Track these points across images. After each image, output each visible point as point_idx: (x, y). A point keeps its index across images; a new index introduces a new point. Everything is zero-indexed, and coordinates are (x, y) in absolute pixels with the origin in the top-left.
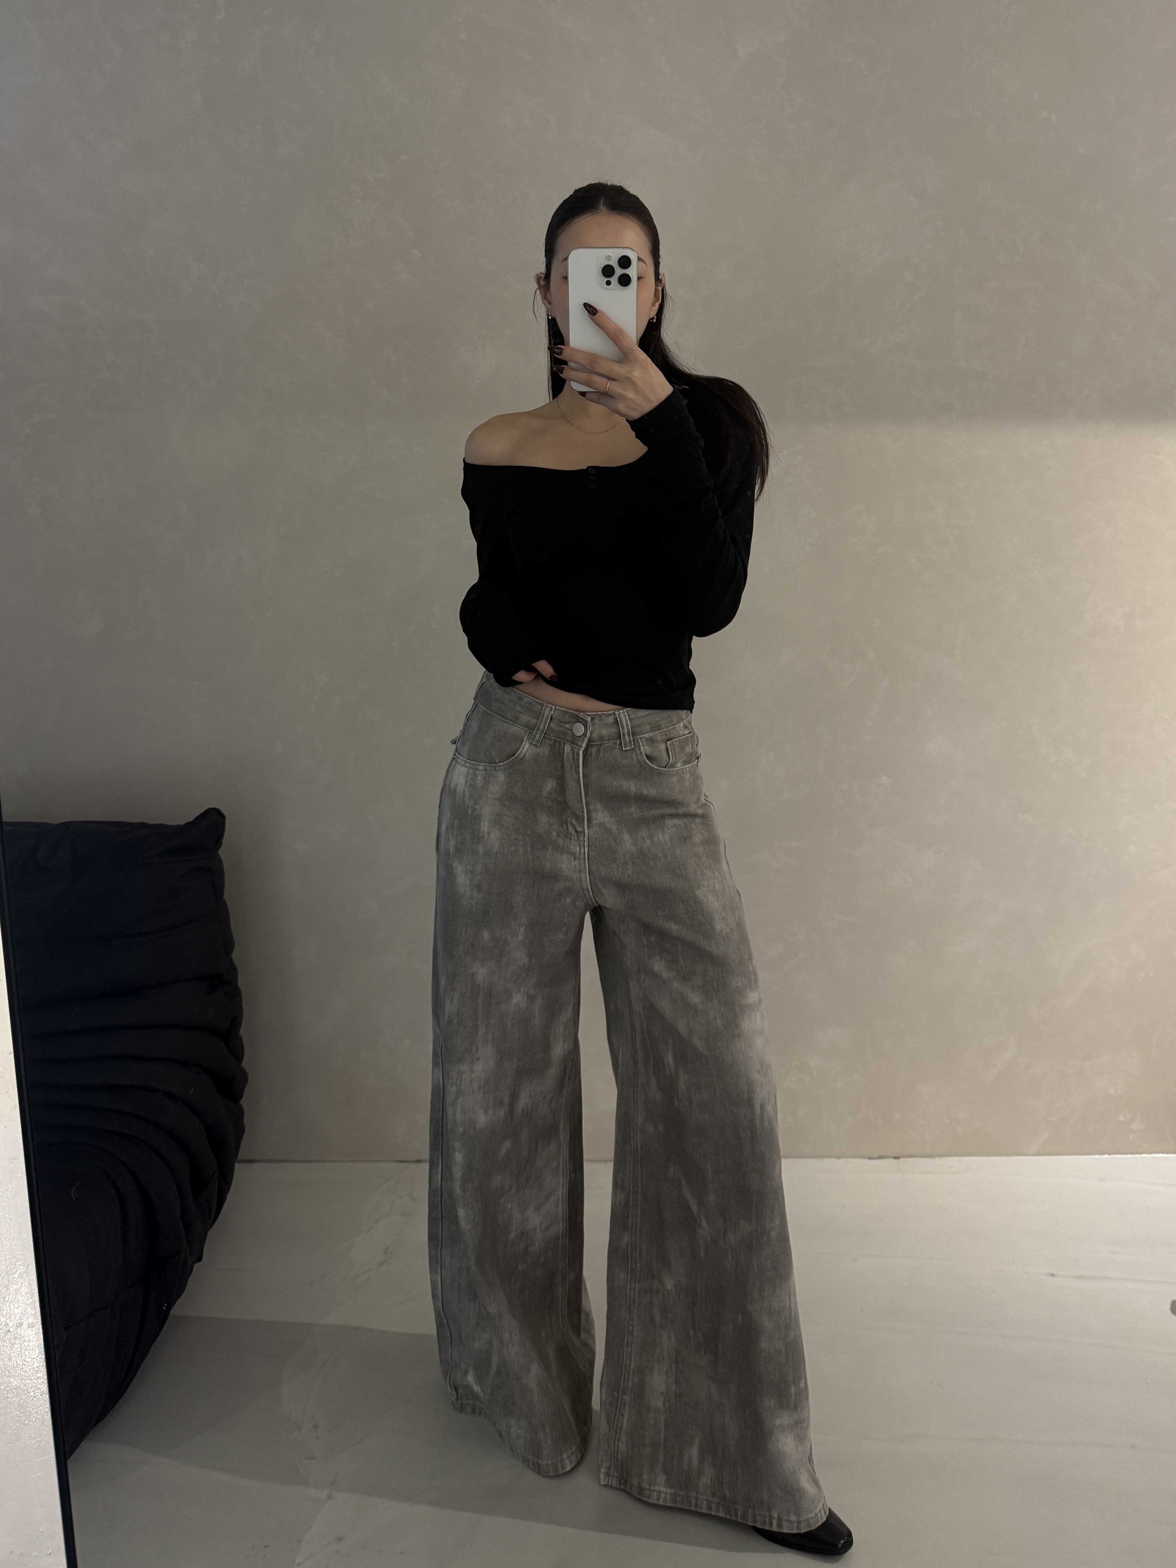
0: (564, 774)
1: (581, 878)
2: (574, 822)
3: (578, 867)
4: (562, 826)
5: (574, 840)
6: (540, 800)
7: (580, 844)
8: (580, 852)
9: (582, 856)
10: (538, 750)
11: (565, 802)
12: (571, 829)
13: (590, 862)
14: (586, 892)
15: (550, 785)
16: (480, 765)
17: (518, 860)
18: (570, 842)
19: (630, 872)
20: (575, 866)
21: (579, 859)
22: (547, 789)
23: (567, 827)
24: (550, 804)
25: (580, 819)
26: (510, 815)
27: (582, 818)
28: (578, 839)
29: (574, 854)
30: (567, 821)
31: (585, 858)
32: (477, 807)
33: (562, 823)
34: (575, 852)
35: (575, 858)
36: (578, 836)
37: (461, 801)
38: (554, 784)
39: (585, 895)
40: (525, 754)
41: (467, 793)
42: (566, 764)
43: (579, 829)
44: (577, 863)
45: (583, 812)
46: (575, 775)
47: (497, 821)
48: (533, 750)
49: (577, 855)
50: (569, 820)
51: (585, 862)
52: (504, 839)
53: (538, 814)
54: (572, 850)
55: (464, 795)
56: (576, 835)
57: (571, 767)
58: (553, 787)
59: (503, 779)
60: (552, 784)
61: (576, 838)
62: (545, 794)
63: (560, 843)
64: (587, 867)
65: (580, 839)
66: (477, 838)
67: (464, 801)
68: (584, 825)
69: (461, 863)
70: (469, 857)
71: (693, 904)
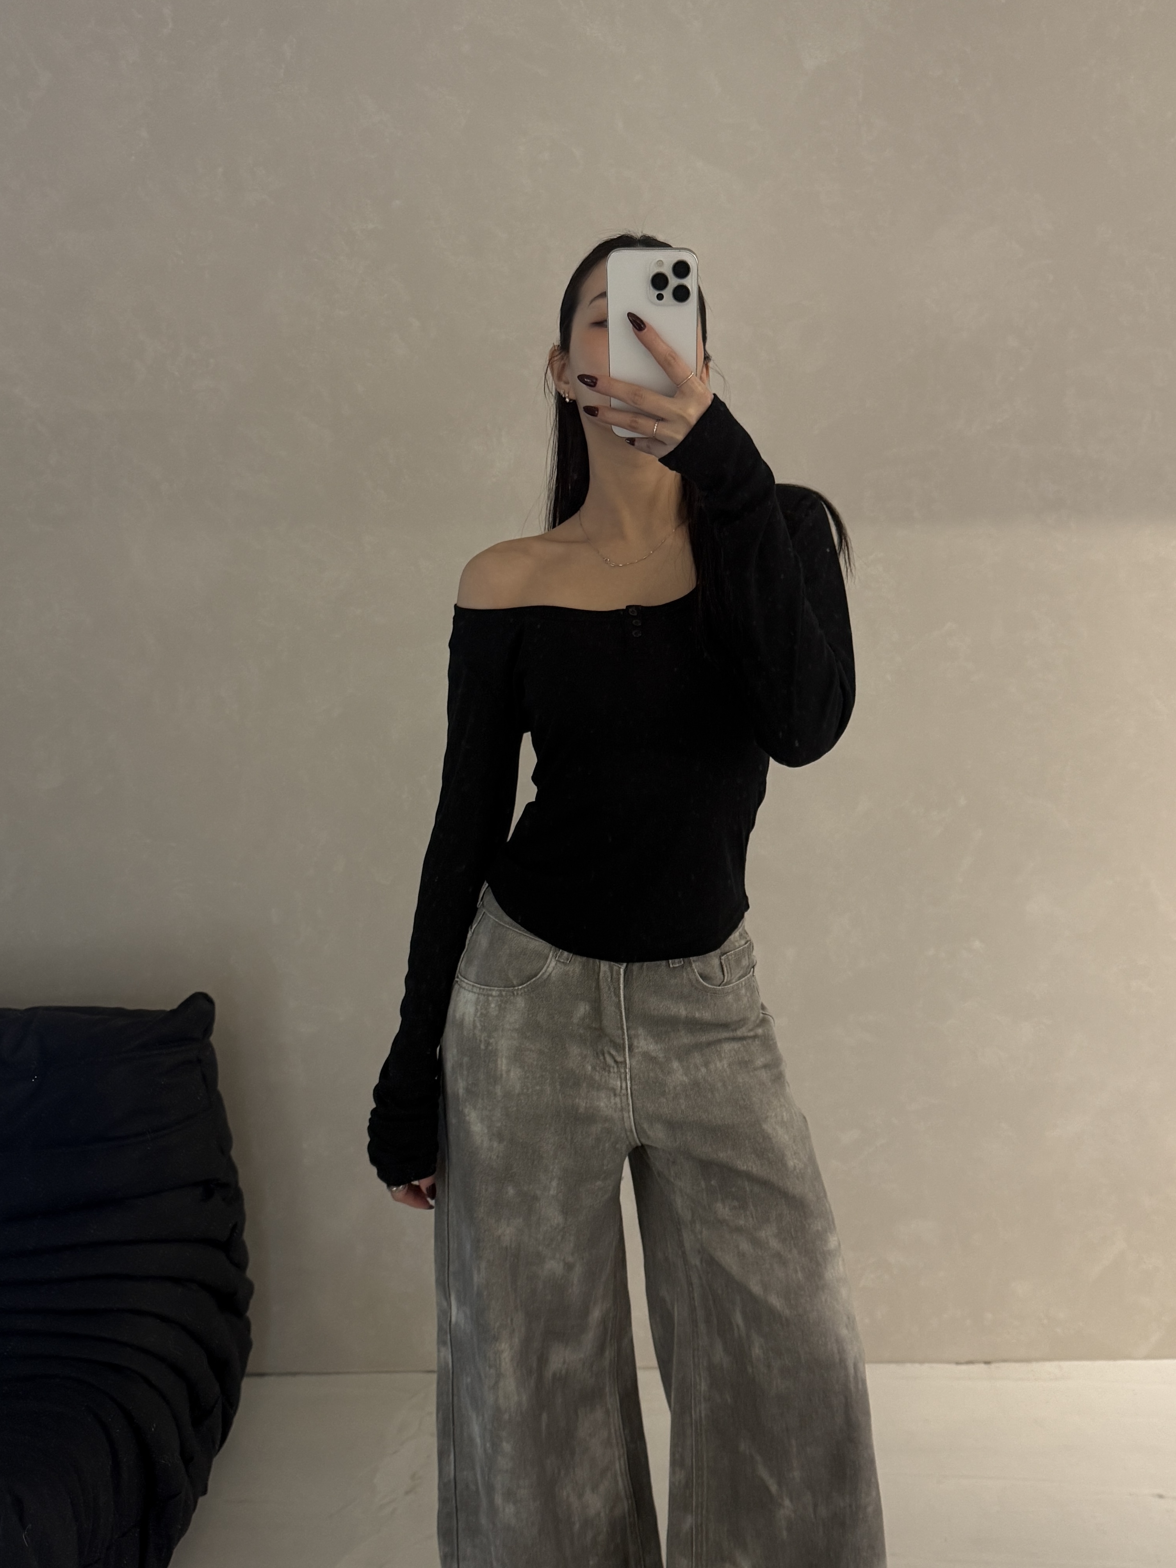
0: (600, 997)
1: (623, 1117)
2: (614, 1052)
3: (619, 1106)
4: (598, 1057)
5: (614, 1072)
6: (571, 1028)
7: (621, 1078)
8: (621, 1086)
9: (624, 1092)
10: (567, 968)
11: (601, 1029)
12: (609, 1060)
13: (634, 1098)
14: (629, 1133)
15: (582, 1009)
16: (493, 990)
17: (545, 1100)
18: (609, 1076)
19: (683, 1107)
20: (616, 1104)
21: (620, 1095)
22: (578, 1015)
23: (605, 1059)
24: (581, 1031)
25: (620, 1048)
26: (533, 1049)
27: (622, 1046)
28: (619, 1071)
29: (614, 1090)
30: (603, 1051)
31: (627, 1094)
32: (492, 1041)
33: (597, 1054)
34: (615, 1087)
35: (615, 1095)
36: (618, 1067)
37: (471, 1034)
38: (587, 1007)
39: (627, 1137)
40: (550, 974)
41: (478, 1024)
42: (603, 985)
43: (620, 1059)
44: (618, 1100)
45: (624, 1039)
46: (614, 998)
47: (517, 1056)
48: (561, 968)
49: (618, 1091)
50: (606, 1049)
51: (627, 1099)
52: (528, 1077)
53: (567, 1045)
54: (610, 1086)
55: (475, 1027)
56: (615, 1066)
57: (609, 989)
58: (586, 1011)
59: (523, 1005)
60: (585, 1008)
61: (616, 1070)
62: (575, 1021)
63: (597, 1078)
64: (631, 1104)
65: (620, 1072)
66: (494, 1078)
67: (474, 1034)
68: (625, 1054)
69: (475, 1108)
70: (486, 1101)
71: (761, 1141)
